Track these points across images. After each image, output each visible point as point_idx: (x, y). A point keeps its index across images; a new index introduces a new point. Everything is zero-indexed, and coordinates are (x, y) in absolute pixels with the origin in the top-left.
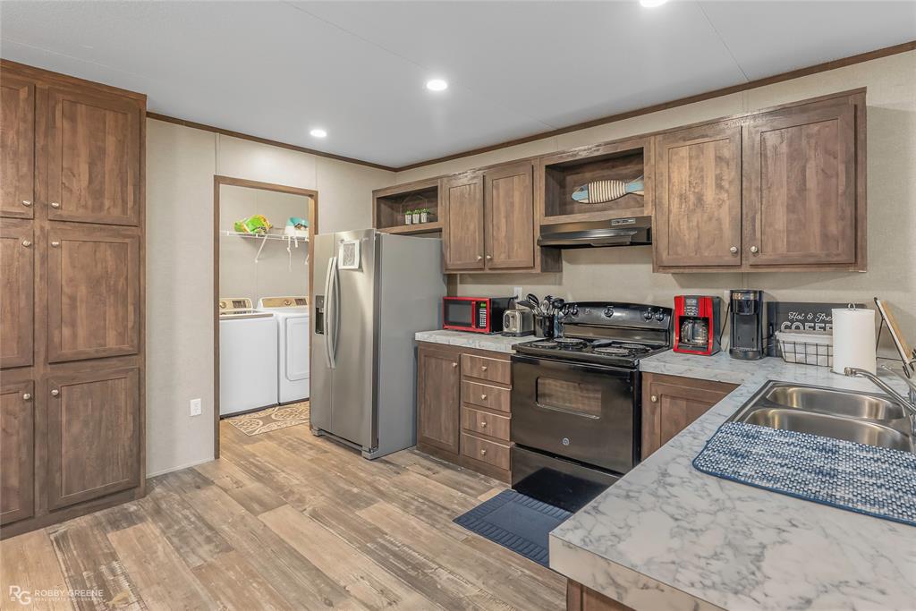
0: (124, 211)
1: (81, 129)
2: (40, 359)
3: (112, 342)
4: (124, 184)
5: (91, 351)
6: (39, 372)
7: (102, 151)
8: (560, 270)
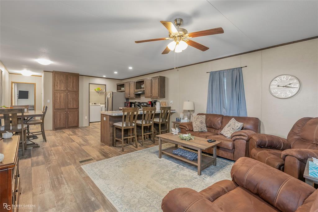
0: (76, 89)
1: (71, 79)
2: (67, 108)
3: (75, 107)
4: (76, 86)
5: (73, 108)
6: (67, 110)
7: (74, 82)
8: (140, 98)
